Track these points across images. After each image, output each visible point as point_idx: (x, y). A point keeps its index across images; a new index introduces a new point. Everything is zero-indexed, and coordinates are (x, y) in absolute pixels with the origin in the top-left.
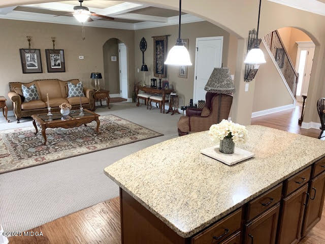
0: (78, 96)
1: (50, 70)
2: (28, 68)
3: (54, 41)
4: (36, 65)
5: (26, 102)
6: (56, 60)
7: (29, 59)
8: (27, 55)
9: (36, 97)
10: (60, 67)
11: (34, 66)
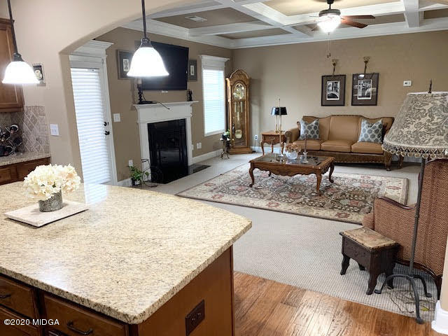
0: (369, 141)
1: (355, 102)
2: (328, 99)
3: (366, 62)
4: (338, 95)
5: (300, 140)
6: (365, 89)
7: (331, 88)
8: (330, 83)
9: (312, 136)
10: (370, 98)
11: (334, 96)
